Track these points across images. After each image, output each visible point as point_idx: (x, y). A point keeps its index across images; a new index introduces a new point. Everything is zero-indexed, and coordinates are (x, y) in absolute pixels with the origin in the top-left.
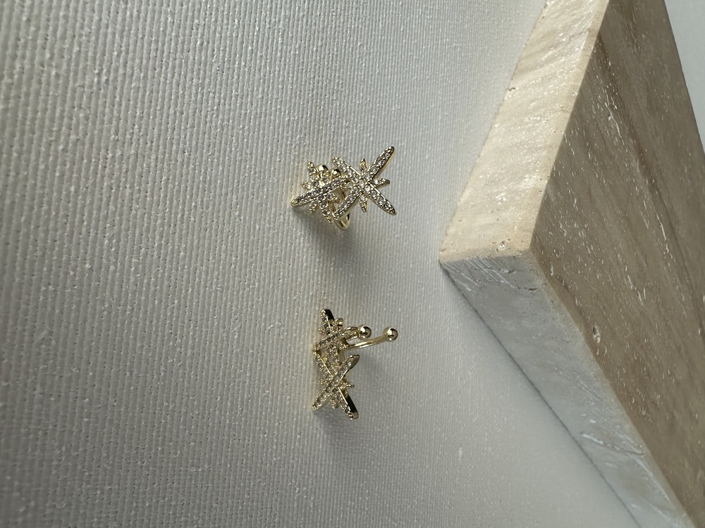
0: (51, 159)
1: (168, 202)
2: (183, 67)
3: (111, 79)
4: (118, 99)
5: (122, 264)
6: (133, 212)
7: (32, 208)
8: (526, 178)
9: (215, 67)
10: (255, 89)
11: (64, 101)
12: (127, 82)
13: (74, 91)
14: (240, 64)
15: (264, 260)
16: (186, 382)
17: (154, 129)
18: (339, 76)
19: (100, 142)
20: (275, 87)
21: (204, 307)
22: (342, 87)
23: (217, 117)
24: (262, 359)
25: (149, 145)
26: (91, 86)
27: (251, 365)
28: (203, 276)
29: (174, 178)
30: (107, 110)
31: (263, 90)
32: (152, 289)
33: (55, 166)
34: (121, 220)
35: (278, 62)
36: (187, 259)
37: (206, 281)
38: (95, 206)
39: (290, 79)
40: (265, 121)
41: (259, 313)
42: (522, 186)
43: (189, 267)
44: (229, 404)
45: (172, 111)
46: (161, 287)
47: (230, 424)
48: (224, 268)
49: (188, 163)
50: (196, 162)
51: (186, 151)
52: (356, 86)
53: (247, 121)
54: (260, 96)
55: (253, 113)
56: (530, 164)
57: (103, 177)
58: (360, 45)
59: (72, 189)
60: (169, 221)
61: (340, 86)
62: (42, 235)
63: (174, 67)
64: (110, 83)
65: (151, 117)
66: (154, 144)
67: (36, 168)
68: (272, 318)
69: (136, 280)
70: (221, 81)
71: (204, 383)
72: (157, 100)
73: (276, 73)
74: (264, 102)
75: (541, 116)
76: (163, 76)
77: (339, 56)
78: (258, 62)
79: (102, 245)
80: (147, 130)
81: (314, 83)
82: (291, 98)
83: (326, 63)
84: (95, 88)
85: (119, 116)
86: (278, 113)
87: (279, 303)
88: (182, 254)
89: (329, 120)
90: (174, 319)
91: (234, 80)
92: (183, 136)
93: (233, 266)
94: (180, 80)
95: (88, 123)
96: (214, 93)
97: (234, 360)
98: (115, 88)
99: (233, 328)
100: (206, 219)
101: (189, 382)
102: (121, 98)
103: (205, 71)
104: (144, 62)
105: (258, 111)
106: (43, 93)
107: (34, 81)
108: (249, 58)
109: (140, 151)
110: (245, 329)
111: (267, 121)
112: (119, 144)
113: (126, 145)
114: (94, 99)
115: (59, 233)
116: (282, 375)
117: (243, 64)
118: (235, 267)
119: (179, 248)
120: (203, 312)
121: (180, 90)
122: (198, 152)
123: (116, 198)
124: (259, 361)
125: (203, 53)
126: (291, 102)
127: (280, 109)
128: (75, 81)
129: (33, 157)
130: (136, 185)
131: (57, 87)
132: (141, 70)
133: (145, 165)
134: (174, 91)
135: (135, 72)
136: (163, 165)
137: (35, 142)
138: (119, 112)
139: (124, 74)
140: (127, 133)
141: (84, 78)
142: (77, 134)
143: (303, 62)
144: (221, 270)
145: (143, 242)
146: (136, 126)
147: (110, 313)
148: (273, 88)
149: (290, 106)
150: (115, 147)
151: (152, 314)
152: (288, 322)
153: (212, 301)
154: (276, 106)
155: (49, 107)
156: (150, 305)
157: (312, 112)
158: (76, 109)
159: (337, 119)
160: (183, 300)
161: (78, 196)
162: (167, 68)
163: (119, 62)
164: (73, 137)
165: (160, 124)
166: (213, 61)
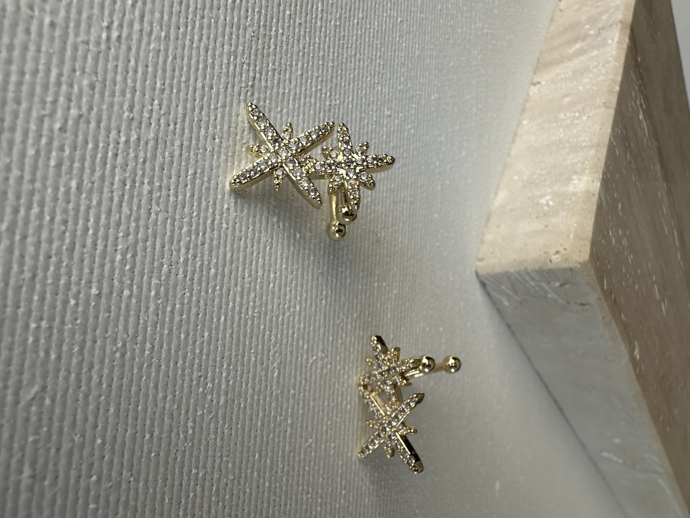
0: (44, 141)
1: (195, 204)
2: (213, 27)
3: (124, 36)
4: (132, 63)
5: (140, 288)
6: (153, 216)
7: (16, 211)
8: (573, 180)
9: (249, 32)
10: (294, 63)
11: (62, 62)
12: (144, 42)
13: (75, 48)
14: (277, 31)
15: (305, 277)
16: (219, 440)
17: (177, 106)
18: (380, 56)
19: (109, 119)
20: (316, 62)
21: (238, 339)
22: (383, 69)
23: (252, 95)
24: (304, 401)
25: (172, 127)
26: (98, 44)
27: (293, 409)
28: (238, 299)
29: (202, 173)
30: (119, 78)
31: (303, 65)
32: (177, 319)
33: (49, 151)
34: (137, 227)
35: (317, 33)
36: (219, 277)
37: (241, 305)
38: (104, 208)
39: (331, 54)
40: (305, 103)
41: (301, 343)
42: (571, 188)
43: (221, 289)
44: (268, 461)
45: (199, 85)
46: (188, 316)
47: (270, 487)
48: (261, 288)
49: (220, 152)
50: (228, 152)
51: (217, 137)
52: (397, 69)
53: (285, 103)
54: (299, 72)
55: (292, 93)
56: (576, 163)
57: (114, 168)
58: (401, 21)
59: (74, 184)
60: (197, 229)
61: (381, 68)
62: (31, 249)
63: (201, 28)
64: (123, 41)
65: (175, 91)
66: (178, 126)
67: (23, 154)
68: (315, 348)
69: (157, 309)
70: (257, 50)
71: (240, 438)
72: (182, 69)
73: (317, 45)
74: (304, 81)
75: (579, 112)
76: (188, 37)
77: (380, 32)
78: (297, 30)
79: (113, 261)
80: (169, 107)
81: (355, 62)
82: (332, 77)
83: (367, 40)
84: (103, 47)
85: (134, 87)
86: (319, 95)
87: (322, 330)
88: (213, 271)
89: (371, 106)
90: (204, 357)
91: (271, 50)
92: (213, 118)
93: (271, 285)
94: (209, 45)
95: (94, 94)
96: (249, 65)
97: (274, 405)
98: (129, 49)
99: (273, 363)
100: (241, 226)
101: (222, 440)
102: (136, 63)
103: (238, 36)
104: (166, 17)
105: (298, 91)
106: (32, 48)
107: (20, 29)
108: (286, 24)
109: (161, 135)
110: (285, 365)
111: (308, 105)
112: (135, 124)
113: (143, 125)
114: (101, 61)
115: (55, 245)
116: (325, 418)
117: (281, 31)
118: (274, 287)
119: (209, 264)
120: (238, 345)
121: (209, 58)
122: (230, 139)
123: (131, 198)
124: (301, 403)
125: (235, 13)
126: (331, 82)
127: (321, 90)
128: (77, 34)
129: (18, 137)
130: (156, 180)
131: (52, 39)
132: (161, 27)
133: (167, 153)
134: (202, 58)
135: (155, 29)
136: (189, 155)
137: (21, 116)
138: (135, 81)
139: (141, 31)
140: (145, 109)
141: (88, 32)
142: (80, 108)
143: (344, 36)
144: (258, 290)
145: (166, 256)
146: (156, 102)
147: (123, 355)
148: (313, 64)
149: (331, 87)
150: (129, 128)
151: (177, 352)
152: (332, 352)
153: (249, 331)
154: (316, 87)
155: (41, 67)
156: (175, 342)
157: (353, 96)
158: (78, 73)
159: (379, 106)
160: (214, 332)
161: (81, 194)
162: (193, 28)
163: (134, 14)
164: (74, 112)
165: (186, 100)
166: (248, 24)
